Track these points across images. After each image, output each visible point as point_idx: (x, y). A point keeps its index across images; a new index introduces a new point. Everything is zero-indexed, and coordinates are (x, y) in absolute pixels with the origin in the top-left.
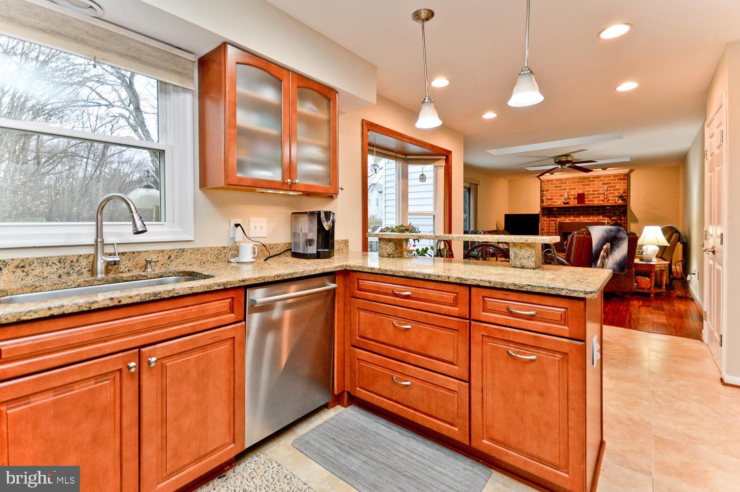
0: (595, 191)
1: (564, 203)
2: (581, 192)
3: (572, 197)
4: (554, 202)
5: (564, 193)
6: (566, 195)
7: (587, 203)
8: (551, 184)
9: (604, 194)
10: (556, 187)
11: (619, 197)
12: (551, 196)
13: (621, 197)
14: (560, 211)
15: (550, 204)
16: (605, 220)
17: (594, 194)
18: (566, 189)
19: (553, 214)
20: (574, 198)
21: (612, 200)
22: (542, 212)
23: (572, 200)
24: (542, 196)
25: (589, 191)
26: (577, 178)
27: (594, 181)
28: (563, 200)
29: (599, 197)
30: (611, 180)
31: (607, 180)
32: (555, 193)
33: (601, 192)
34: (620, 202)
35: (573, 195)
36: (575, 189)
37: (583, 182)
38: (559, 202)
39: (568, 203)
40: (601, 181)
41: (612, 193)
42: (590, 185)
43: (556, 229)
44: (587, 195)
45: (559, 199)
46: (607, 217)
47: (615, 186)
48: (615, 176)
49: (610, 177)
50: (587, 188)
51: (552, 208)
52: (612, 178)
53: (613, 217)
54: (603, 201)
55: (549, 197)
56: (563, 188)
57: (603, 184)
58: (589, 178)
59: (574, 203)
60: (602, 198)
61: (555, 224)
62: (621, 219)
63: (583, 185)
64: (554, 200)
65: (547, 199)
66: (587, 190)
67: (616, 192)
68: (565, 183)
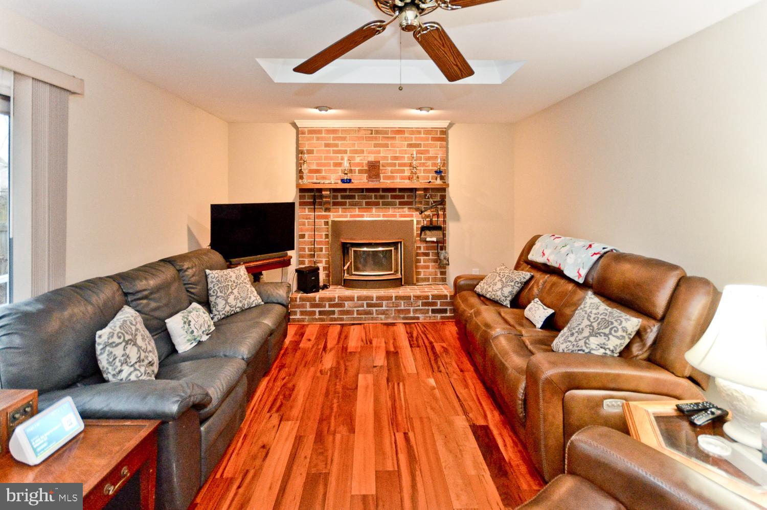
0: (396, 158)
1: (343, 181)
2: (372, 158)
3: (357, 169)
4: (324, 178)
5: (342, 159)
6: (346, 164)
7: (384, 182)
8: (318, 139)
9: (411, 165)
10: (327, 145)
11: (436, 172)
12: (318, 164)
13: (438, 172)
14: (335, 197)
15: (315, 181)
16: (412, 216)
17: (394, 165)
18: (345, 152)
19: (320, 204)
20: (360, 172)
21: (425, 178)
22: (301, 197)
23: (357, 174)
24: (300, 163)
25: (385, 158)
26: (366, 129)
27: (394, 138)
28: (340, 174)
29: (403, 171)
30: (421, 139)
31: (416, 139)
32: (326, 158)
33: (406, 161)
34: (439, 182)
35: (358, 164)
36: (362, 152)
37: (376, 138)
38: (332, 180)
39: (349, 181)
40: (405, 139)
41: (424, 165)
42: (386, 146)
43: (327, 236)
44: (383, 166)
45: (335, 172)
46: (417, 209)
47: (428, 152)
48: (428, 131)
49: (419, 132)
50: (383, 152)
51: (320, 190)
52: (422, 135)
53: (426, 210)
54: (409, 178)
55: (314, 167)
56: (340, 148)
57: (410, 146)
58: (386, 132)
59: (360, 181)
60: (407, 174)
61: (327, 223)
62: (438, 216)
63: (376, 146)
64: (323, 174)
65: (311, 171)
66: (384, 155)
67: (430, 163)
68: (344, 139)
